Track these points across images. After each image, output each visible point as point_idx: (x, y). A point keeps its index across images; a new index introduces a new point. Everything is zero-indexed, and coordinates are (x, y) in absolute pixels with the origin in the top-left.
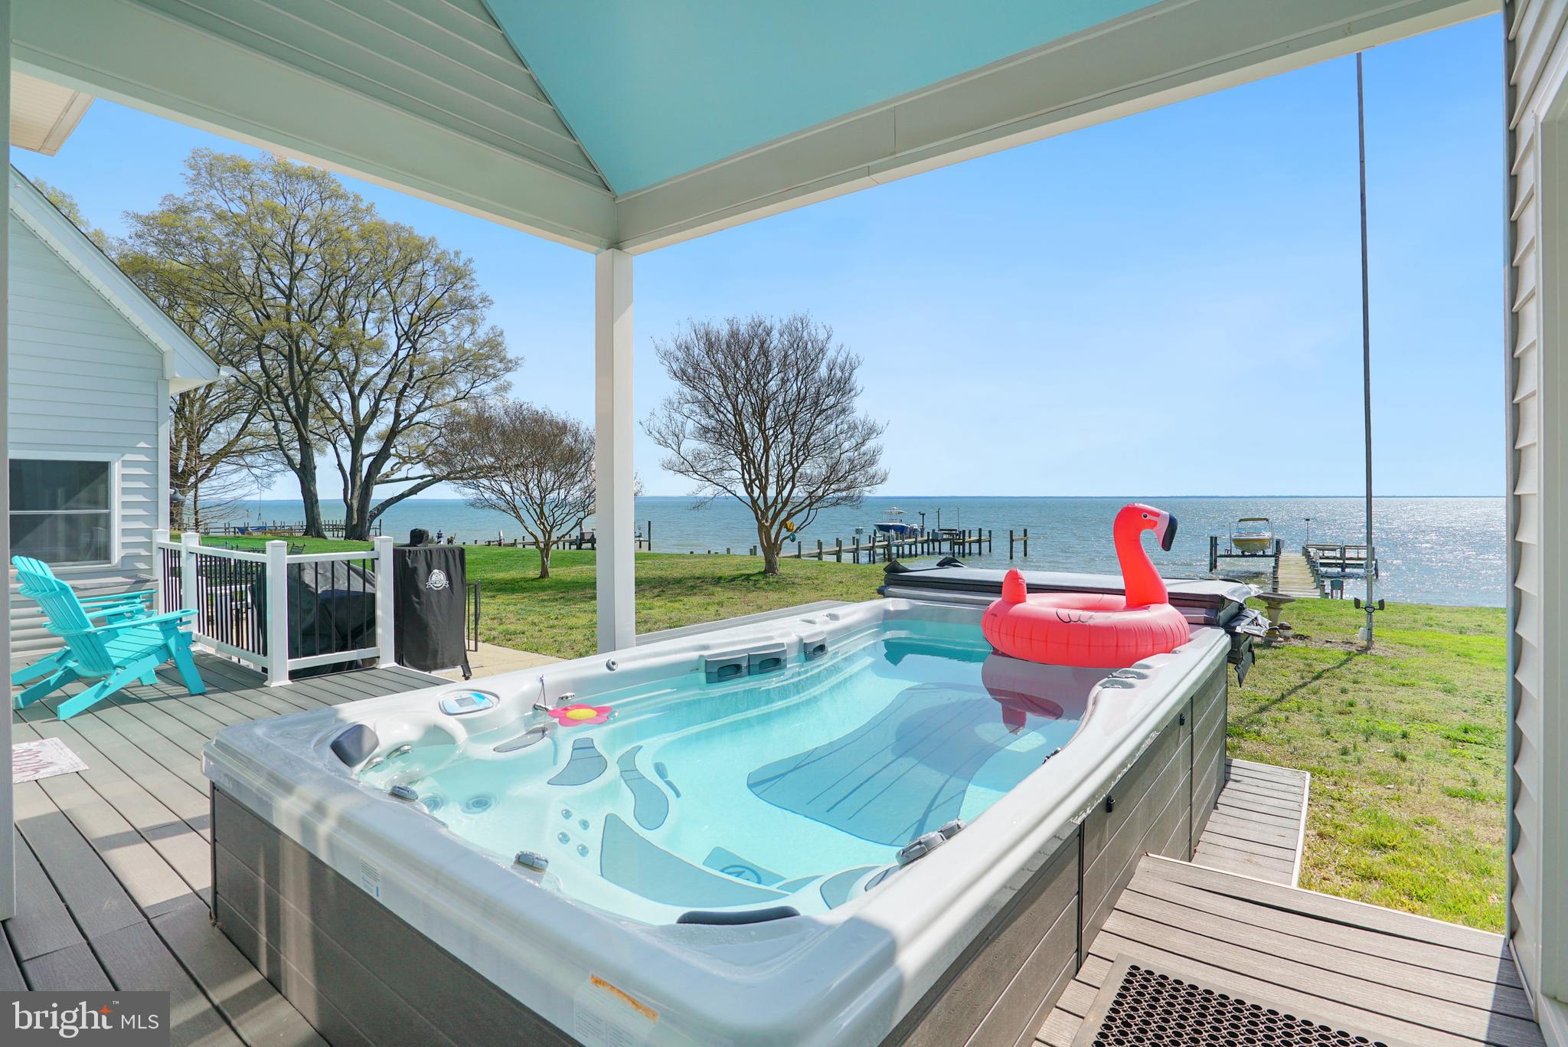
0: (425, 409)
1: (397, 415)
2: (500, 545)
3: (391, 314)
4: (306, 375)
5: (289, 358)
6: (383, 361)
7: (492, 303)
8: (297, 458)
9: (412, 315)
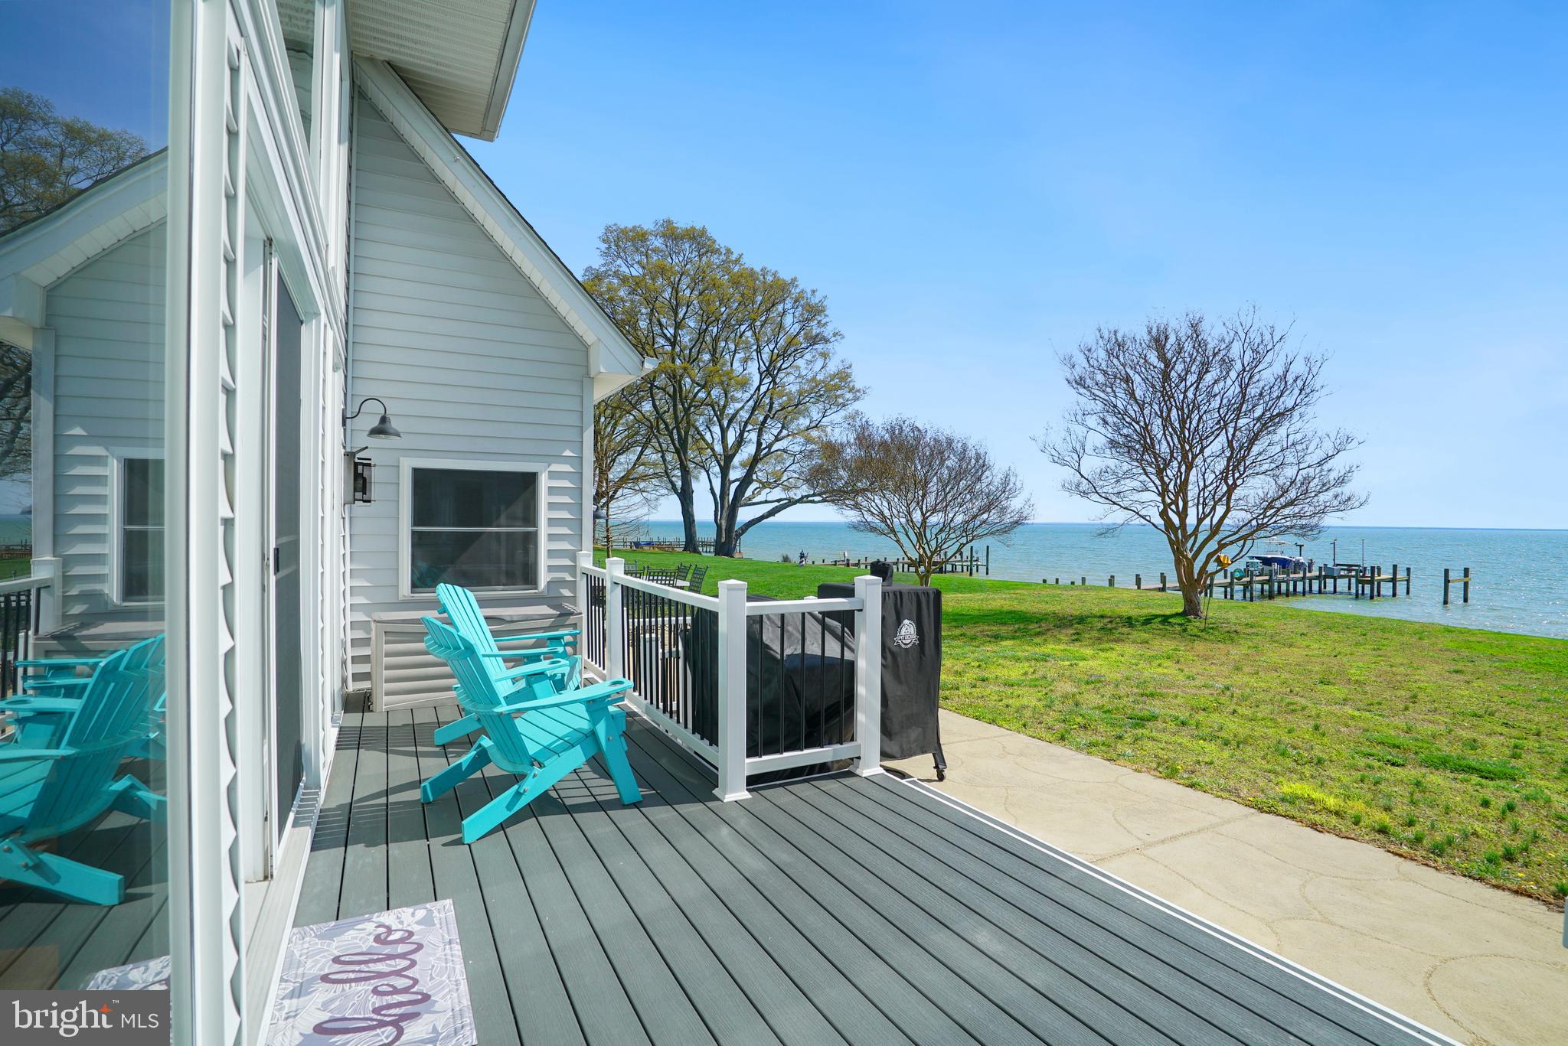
0: (783, 438)
1: (759, 444)
2: (848, 565)
3: (755, 353)
4: (687, 411)
5: (673, 397)
6: (747, 395)
7: (843, 337)
8: (679, 484)
9: (772, 351)
